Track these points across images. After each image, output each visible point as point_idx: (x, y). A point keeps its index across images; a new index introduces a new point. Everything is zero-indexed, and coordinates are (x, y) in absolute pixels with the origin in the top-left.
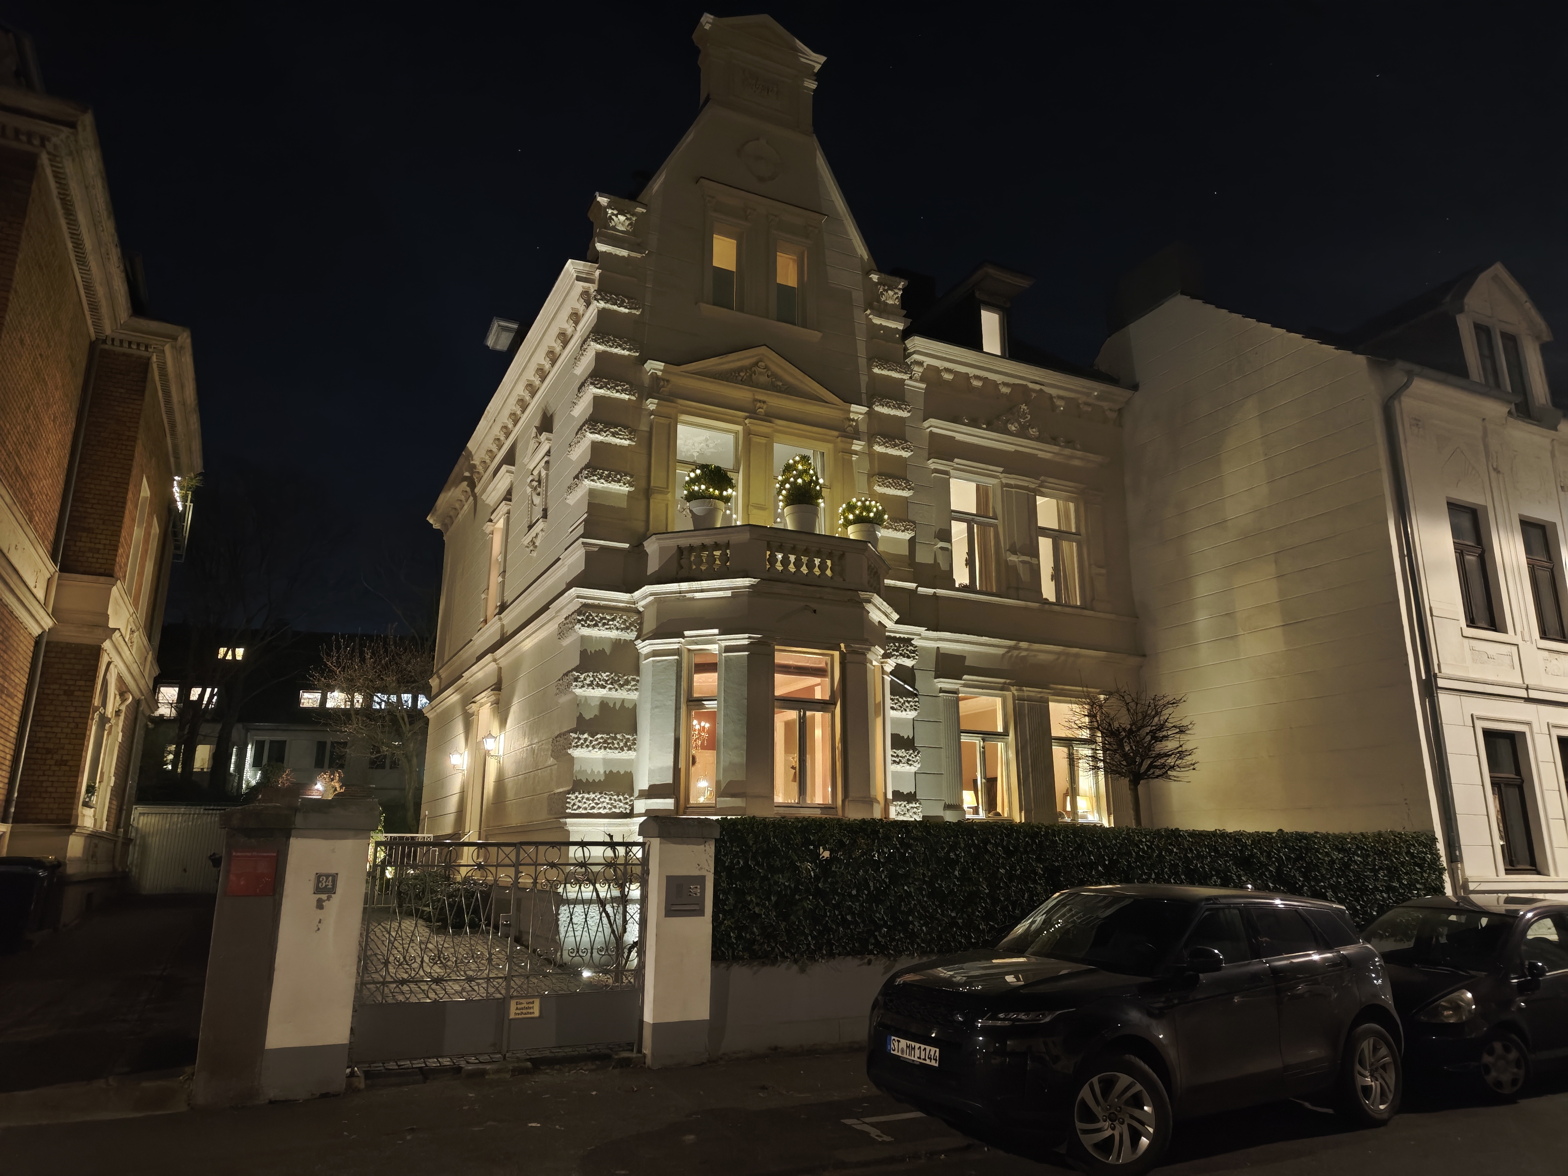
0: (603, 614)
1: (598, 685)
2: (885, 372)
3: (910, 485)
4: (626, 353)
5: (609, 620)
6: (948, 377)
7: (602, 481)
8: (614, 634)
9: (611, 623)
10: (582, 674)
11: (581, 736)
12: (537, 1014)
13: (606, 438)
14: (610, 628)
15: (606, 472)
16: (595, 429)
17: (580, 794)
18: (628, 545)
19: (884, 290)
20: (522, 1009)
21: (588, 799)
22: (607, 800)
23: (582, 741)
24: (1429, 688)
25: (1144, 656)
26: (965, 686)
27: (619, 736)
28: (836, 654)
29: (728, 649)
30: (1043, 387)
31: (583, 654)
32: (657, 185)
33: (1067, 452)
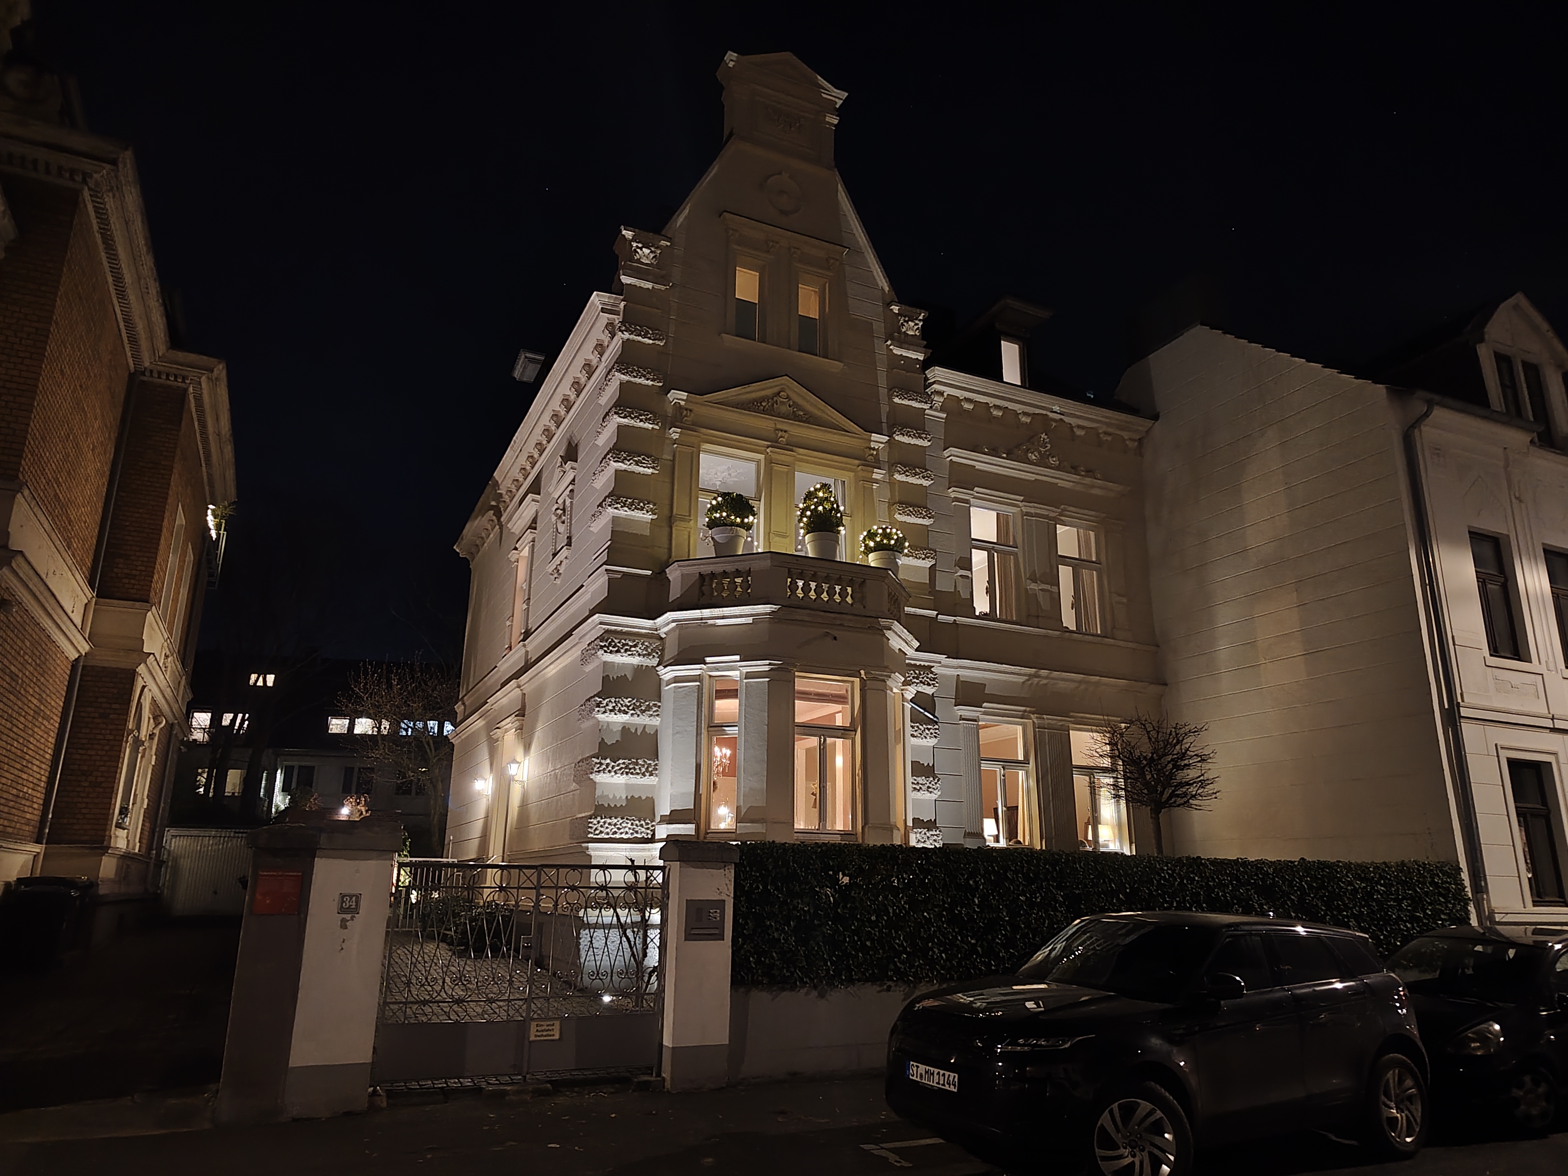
0: (625, 640)
1: (620, 711)
2: (906, 402)
3: (930, 513)
4: (650, 383)
5: (631, 646)
6: (968, 406)
7: (626, 509)
8: (636, 660)
9: (633, 649)
10: (604, 699)
11: (603, 761)
12: (557, 1037)
13: (630, 467)
14: (632, 654)
15: (629, 500)
16: (619, 458)
17: (602, 818)
18: (651, 572)
19: (905, 321)
20: (542, 1031)
21: (610, 824)
22: (629, 825)
23: (604, 766)
24: (1452, 717)
25: (1166, 684)
26: (985, 713)
27: (640, 762)
28: (857, 680)
29: (748, 676)
30: (1062, 417)
31: (605, 679)
32: (680, 219)
33: (1088, 481)
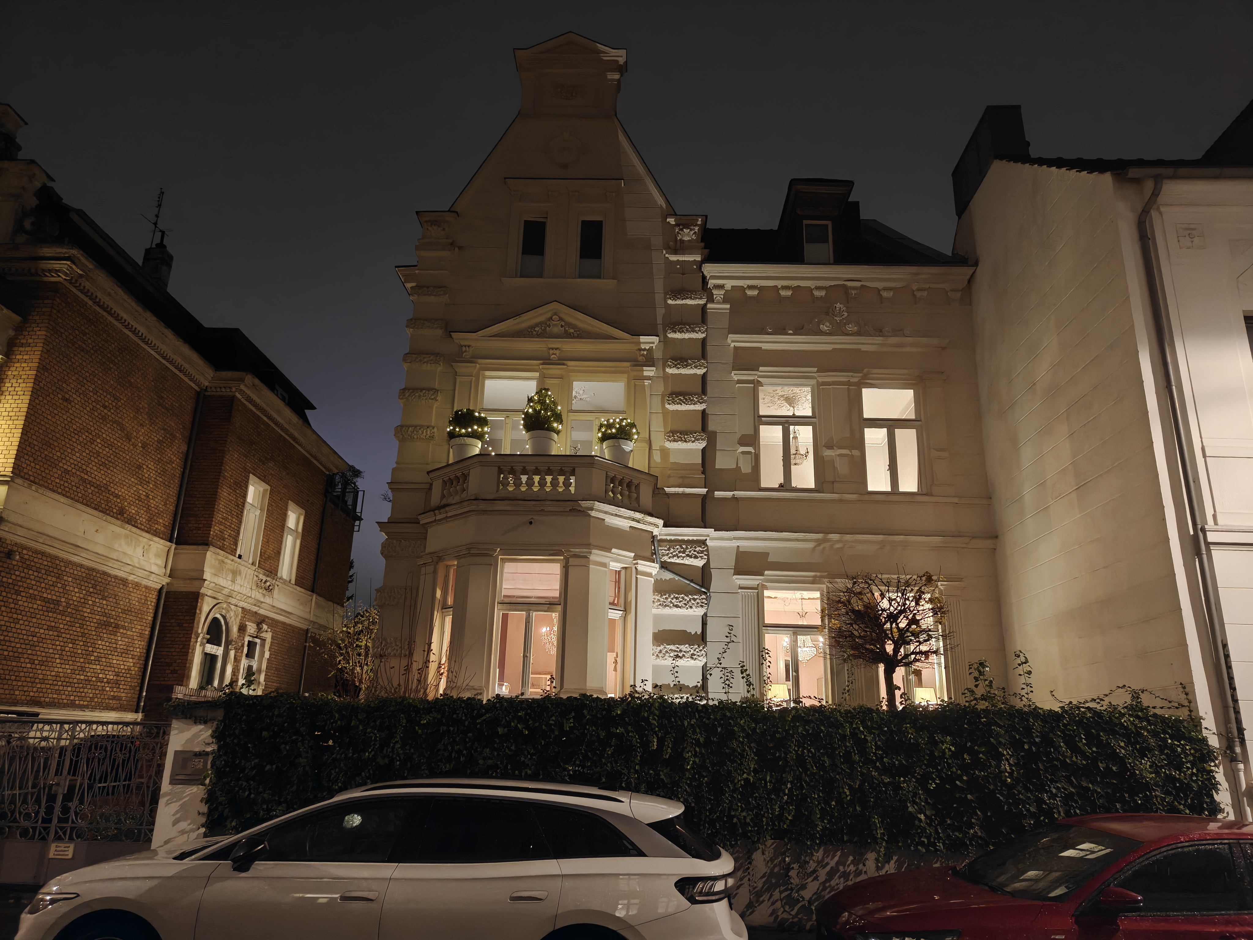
2: (680, 302)
3: (702, 399)
4: (433, 331)
5: (407, 547)
6: (753, 293)
12: (70, 856)
15: (411, 428)
16: (404, 396)
18: (427, 484)
19: (681, 230)
20: (59, 851)
24: (1198, 545)
25: (996, 537)
26: (767, 581)
28: (562, 559)
30: (864, 283)
33: (894, 340)
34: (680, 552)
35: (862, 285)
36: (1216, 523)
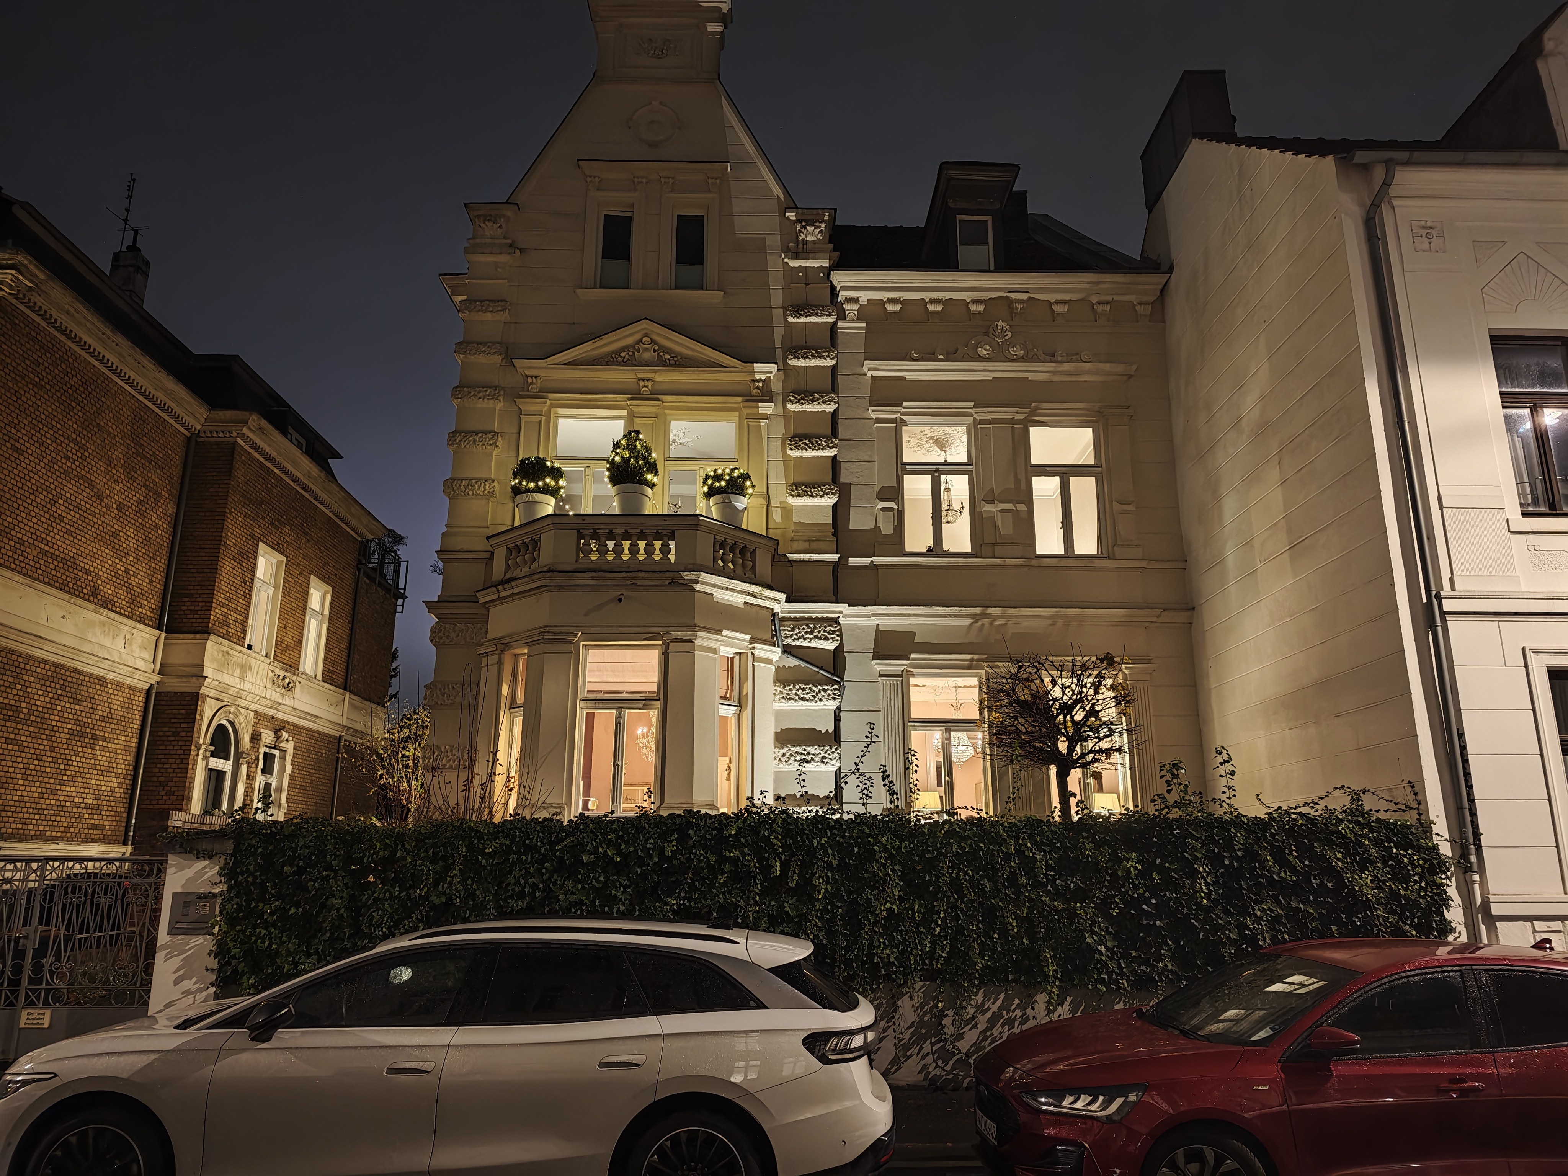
0: (457, 625)
2: (802, 320)
3: (832, 442)
4: (490, 357)
5: (463, 631)
6: (894, 308)
12: (46, 1026)
13: (467, 447)
15: (466, 482)
16: (455, 440)
19: (803, 227)
20: (32, 1019)
24: (1432, 615)
26: (914, 666)
28: (661, 644)
30: (1032, 295)
34: (806, 633)
35: (1030, 298)
36: (1453, 589)
